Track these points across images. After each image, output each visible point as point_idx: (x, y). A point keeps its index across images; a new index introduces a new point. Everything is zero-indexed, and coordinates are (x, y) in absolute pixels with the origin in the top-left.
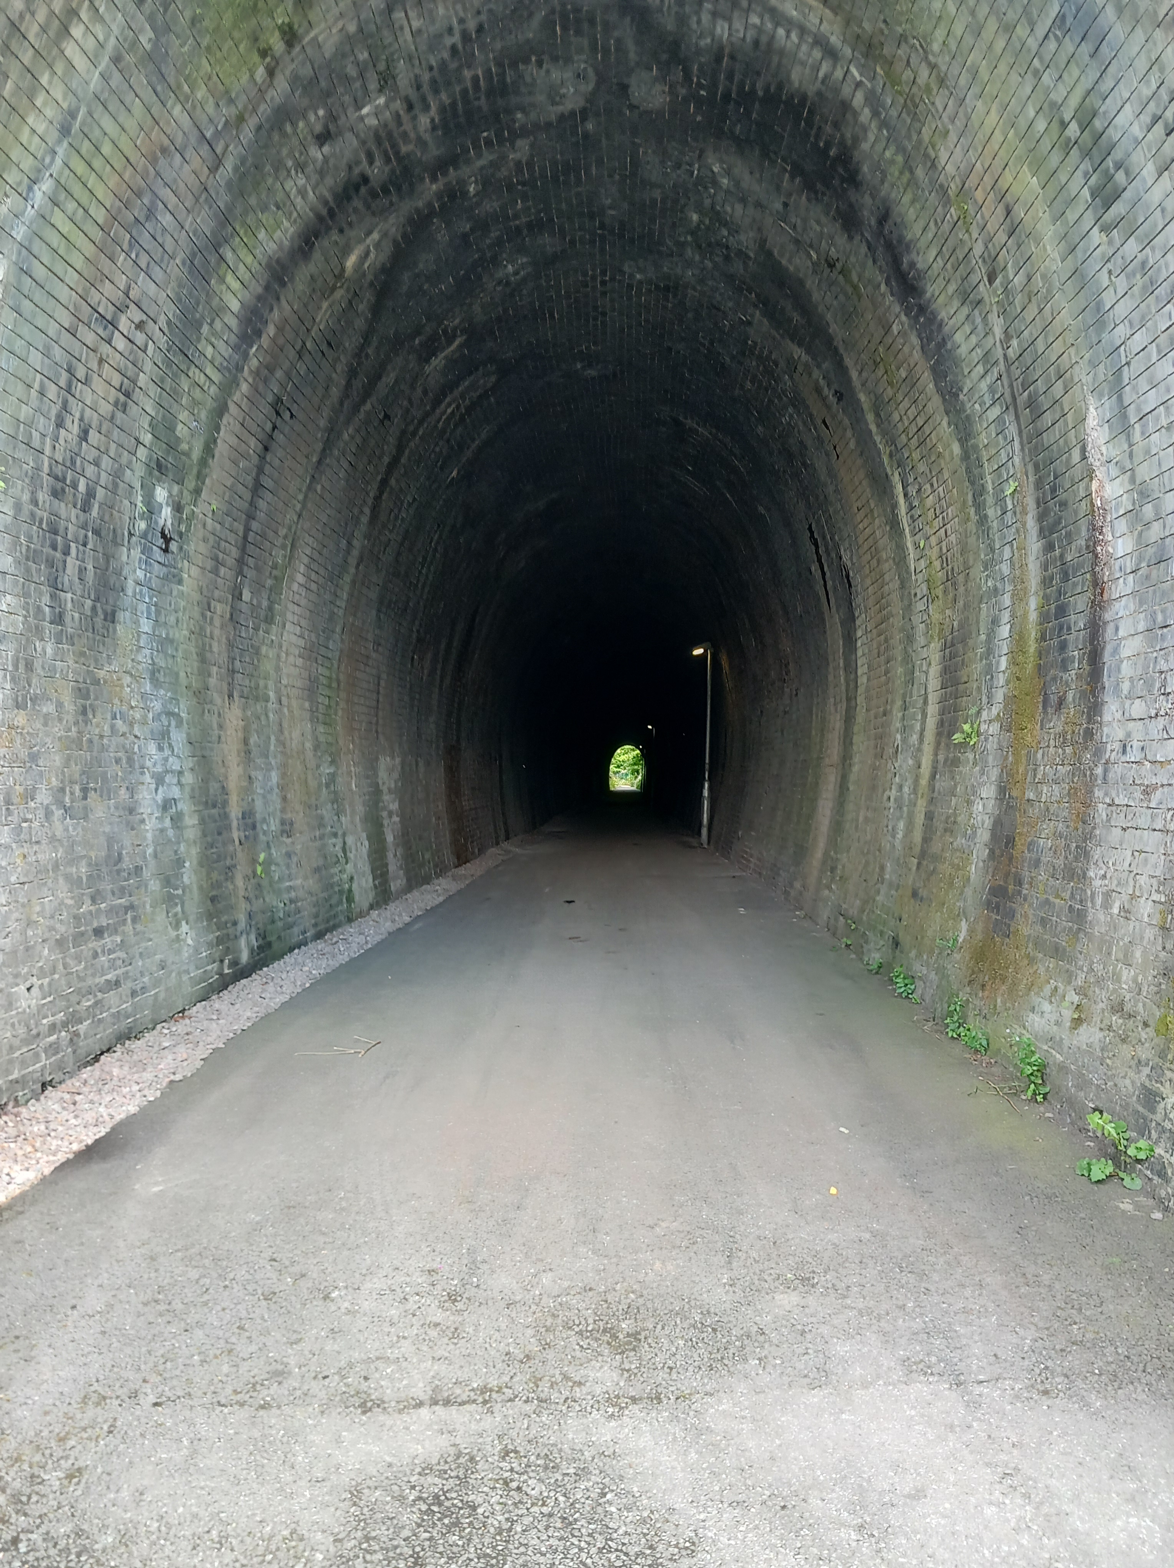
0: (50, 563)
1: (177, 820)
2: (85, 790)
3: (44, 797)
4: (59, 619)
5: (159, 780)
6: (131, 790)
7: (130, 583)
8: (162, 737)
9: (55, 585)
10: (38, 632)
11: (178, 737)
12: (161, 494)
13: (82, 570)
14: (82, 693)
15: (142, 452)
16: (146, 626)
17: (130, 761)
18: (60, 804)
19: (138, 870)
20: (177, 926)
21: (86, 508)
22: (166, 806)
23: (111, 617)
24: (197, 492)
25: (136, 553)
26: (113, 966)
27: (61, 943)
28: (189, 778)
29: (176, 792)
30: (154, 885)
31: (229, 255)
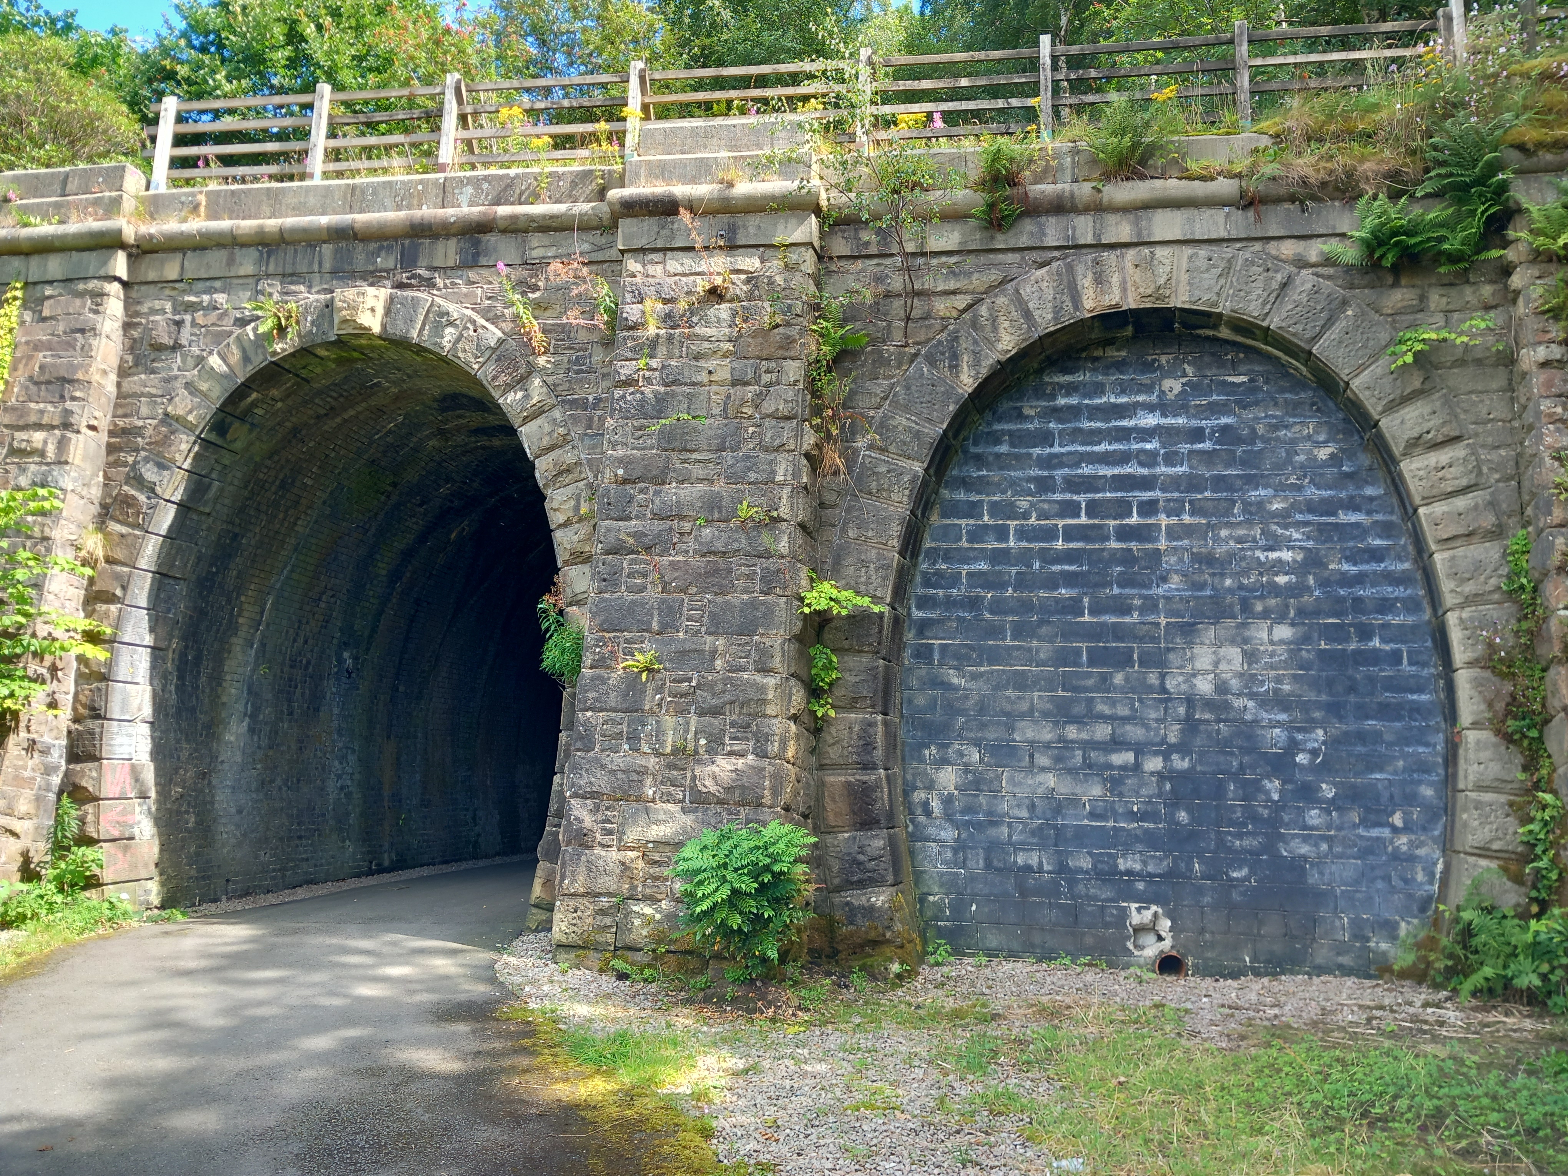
0: (288, 693)
1: (348, 795)
2: (298, 781)
3: (279, 782)
4: (291, 714)
5: (339, 777)
6: (323, 781)
7: (328, 695)
8: (343, 759)
9: (290, 701)
10: (282, 720)
11: (352, 758)
12: (346, 655)
13: (303, 694)
14: (300, 741)
15: (335, 641)
16: (336, 711)
17: (323, 769)
18: (286, 785)
19: (323, 815)
20: (344, 841)
21: (306, 668)
22: (342, 788)
23: (317, 710)
24: (368, 649)
25: (332, 682)
26: (305, 852)
27: (281, 839)
28: (357, 776)
29: (349, 782)
30: (332, 822)
31: (378, 557)
